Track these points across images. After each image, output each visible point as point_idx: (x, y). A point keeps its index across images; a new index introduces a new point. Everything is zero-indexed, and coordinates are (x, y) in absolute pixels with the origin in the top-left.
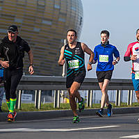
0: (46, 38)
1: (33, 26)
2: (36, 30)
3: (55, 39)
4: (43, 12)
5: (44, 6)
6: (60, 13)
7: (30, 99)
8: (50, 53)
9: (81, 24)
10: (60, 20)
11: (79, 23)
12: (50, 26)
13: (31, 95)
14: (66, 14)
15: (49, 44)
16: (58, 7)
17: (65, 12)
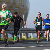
1: (12, 10)
4: (15, 5)
5: (16, 3)
10: (21, 8)
16: (21, 3)
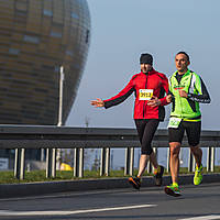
0: (30, 64)
2: (13, 51)
3: (45, 67)
4: (25, 23)
5: (26, 12)
6: (53, 24)
7: (6, 166)
8: (37, 90)
9: (87, 41)
10: (52, 34)
11: (84, 39)
12: (37, 45)
13: (6, 160)
14: (62, 25)
15: (36, 75)
17: (61, 22)
